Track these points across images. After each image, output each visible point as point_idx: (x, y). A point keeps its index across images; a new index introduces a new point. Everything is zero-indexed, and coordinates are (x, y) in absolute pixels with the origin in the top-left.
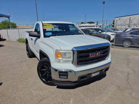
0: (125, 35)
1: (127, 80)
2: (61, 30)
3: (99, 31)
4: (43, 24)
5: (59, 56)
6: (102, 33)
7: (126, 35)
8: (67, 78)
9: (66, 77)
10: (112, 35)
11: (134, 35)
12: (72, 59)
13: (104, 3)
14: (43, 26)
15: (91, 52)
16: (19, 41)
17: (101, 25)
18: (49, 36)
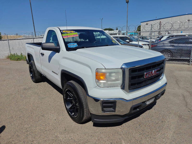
0: (162, 45)
1: (186, 105)
2: (82, 40)
3: (127, 41)
4: (60, 31)
5: (102, 78)
6: (130, 43)
7: (165, 45)
8: (115, 111)
9: (112, 109)
10: (144, 45)
11: (175, 45)
12: (120, 82)
13: (127, 2)
14: (62, 33)
15: (146, 70)
16: (11, 59)
17: (125, 32)
18: (75, 49)
